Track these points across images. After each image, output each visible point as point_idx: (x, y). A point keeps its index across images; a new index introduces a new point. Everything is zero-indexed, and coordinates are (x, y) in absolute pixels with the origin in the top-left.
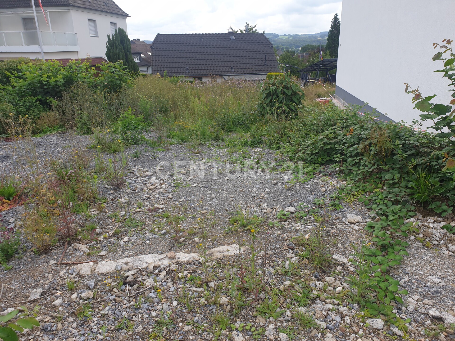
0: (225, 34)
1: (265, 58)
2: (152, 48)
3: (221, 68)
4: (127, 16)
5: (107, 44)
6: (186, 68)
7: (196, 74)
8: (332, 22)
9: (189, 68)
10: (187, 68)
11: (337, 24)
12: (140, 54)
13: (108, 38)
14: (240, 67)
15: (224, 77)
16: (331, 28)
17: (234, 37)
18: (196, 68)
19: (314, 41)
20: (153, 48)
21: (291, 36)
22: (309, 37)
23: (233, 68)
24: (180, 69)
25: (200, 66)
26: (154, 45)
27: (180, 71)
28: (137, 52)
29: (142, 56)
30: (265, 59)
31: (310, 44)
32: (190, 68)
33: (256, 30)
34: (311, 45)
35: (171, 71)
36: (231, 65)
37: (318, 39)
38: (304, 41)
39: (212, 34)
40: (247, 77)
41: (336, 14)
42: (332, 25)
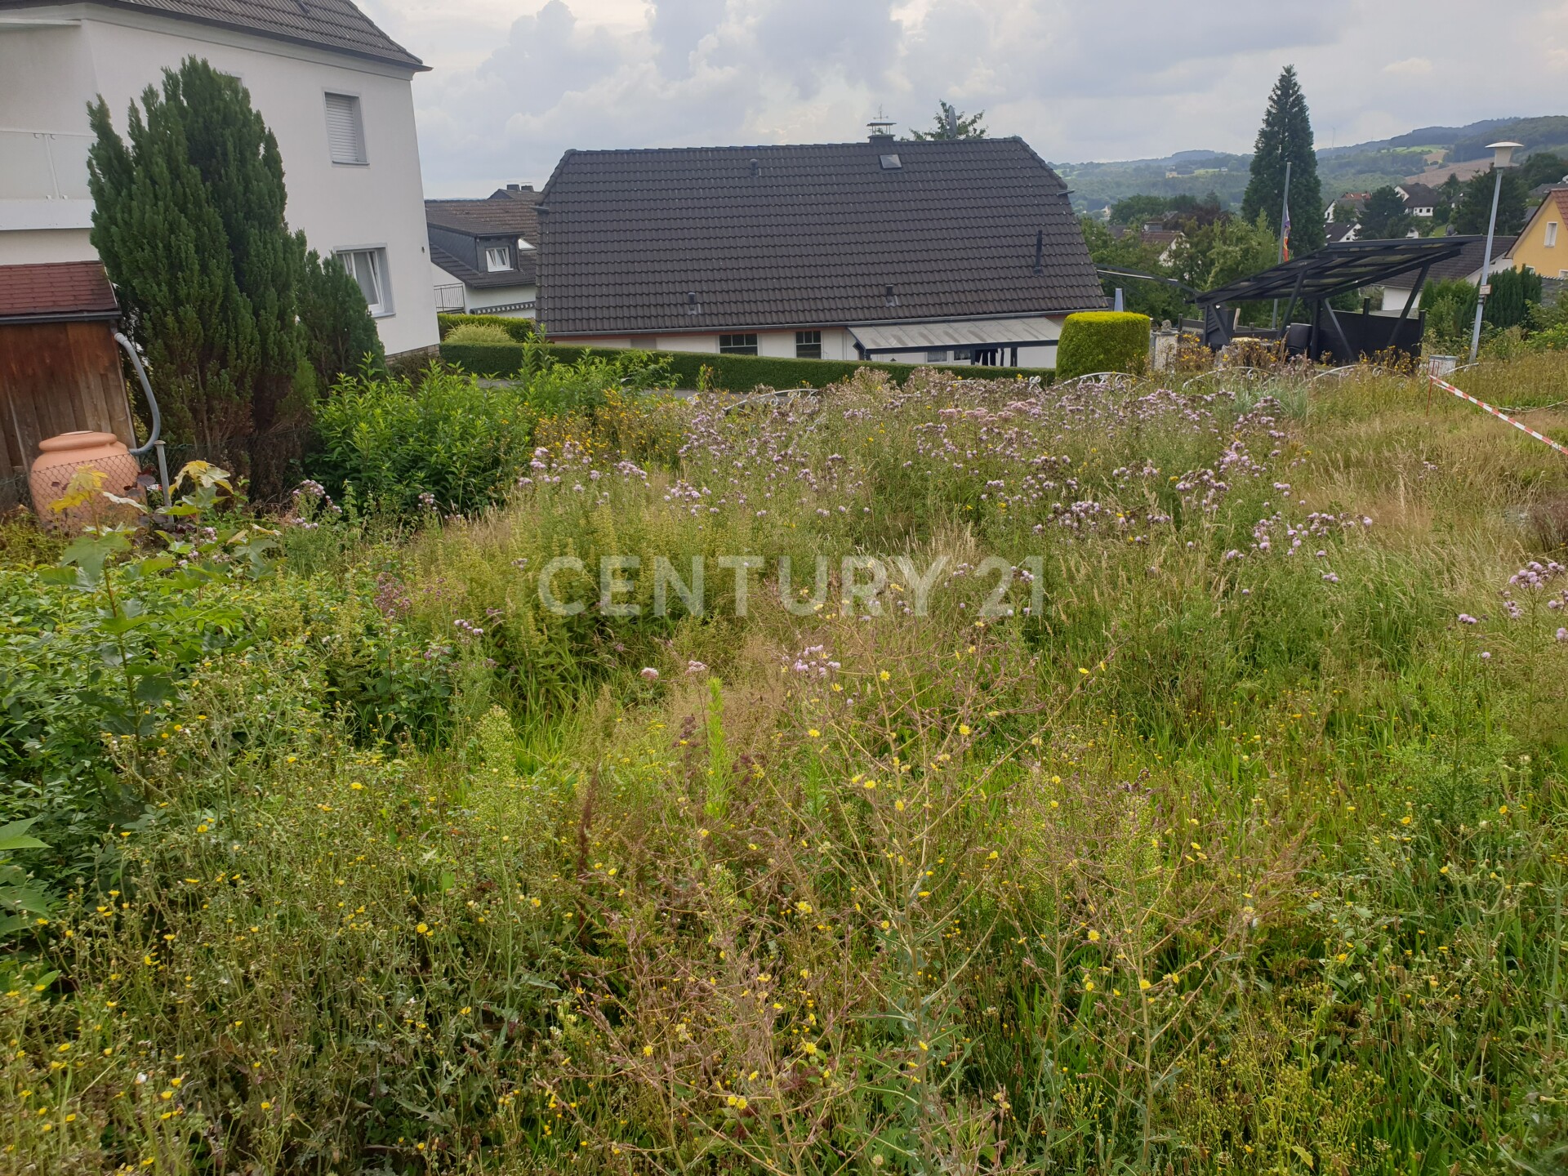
0: (859, 145)
1: (1039, 245)
2: (541, 213)
3: (843, 292)
4: (416, 66)
5: (90, 165)
6: (686, 298)
7: (729, 320)
8: (1271, 98)
9: (698, 298)
10: (692, 297)
11: (1293, 105)
12: (513, 239)
13: (94, 126)
14: (927, 288)
15: (854, 330)
16: (1267, 122)
17: (895, 160)
18: (733, 297)
19: (1154, 185)
20: (546, 213)
21: (1072, 168)
22: (1137, 170)
23: (895, 291)
24: (660, 300)
25: (750, 285)
26: (552, 198)
27: (660, 311)
28: (501, 230)
29: (522, 244)
30: (1039, 249)
31: (1144, 194)
32: (706, 298)
33: (982, 132)
34: (1148, 198)
35: (619, 313)
36: (887, 280)
37: (1169, 175)
38: (1118, 185)
39: (802, 147)
40: (956, 330)
41: (1288, 70)
42: (1269, 113)
